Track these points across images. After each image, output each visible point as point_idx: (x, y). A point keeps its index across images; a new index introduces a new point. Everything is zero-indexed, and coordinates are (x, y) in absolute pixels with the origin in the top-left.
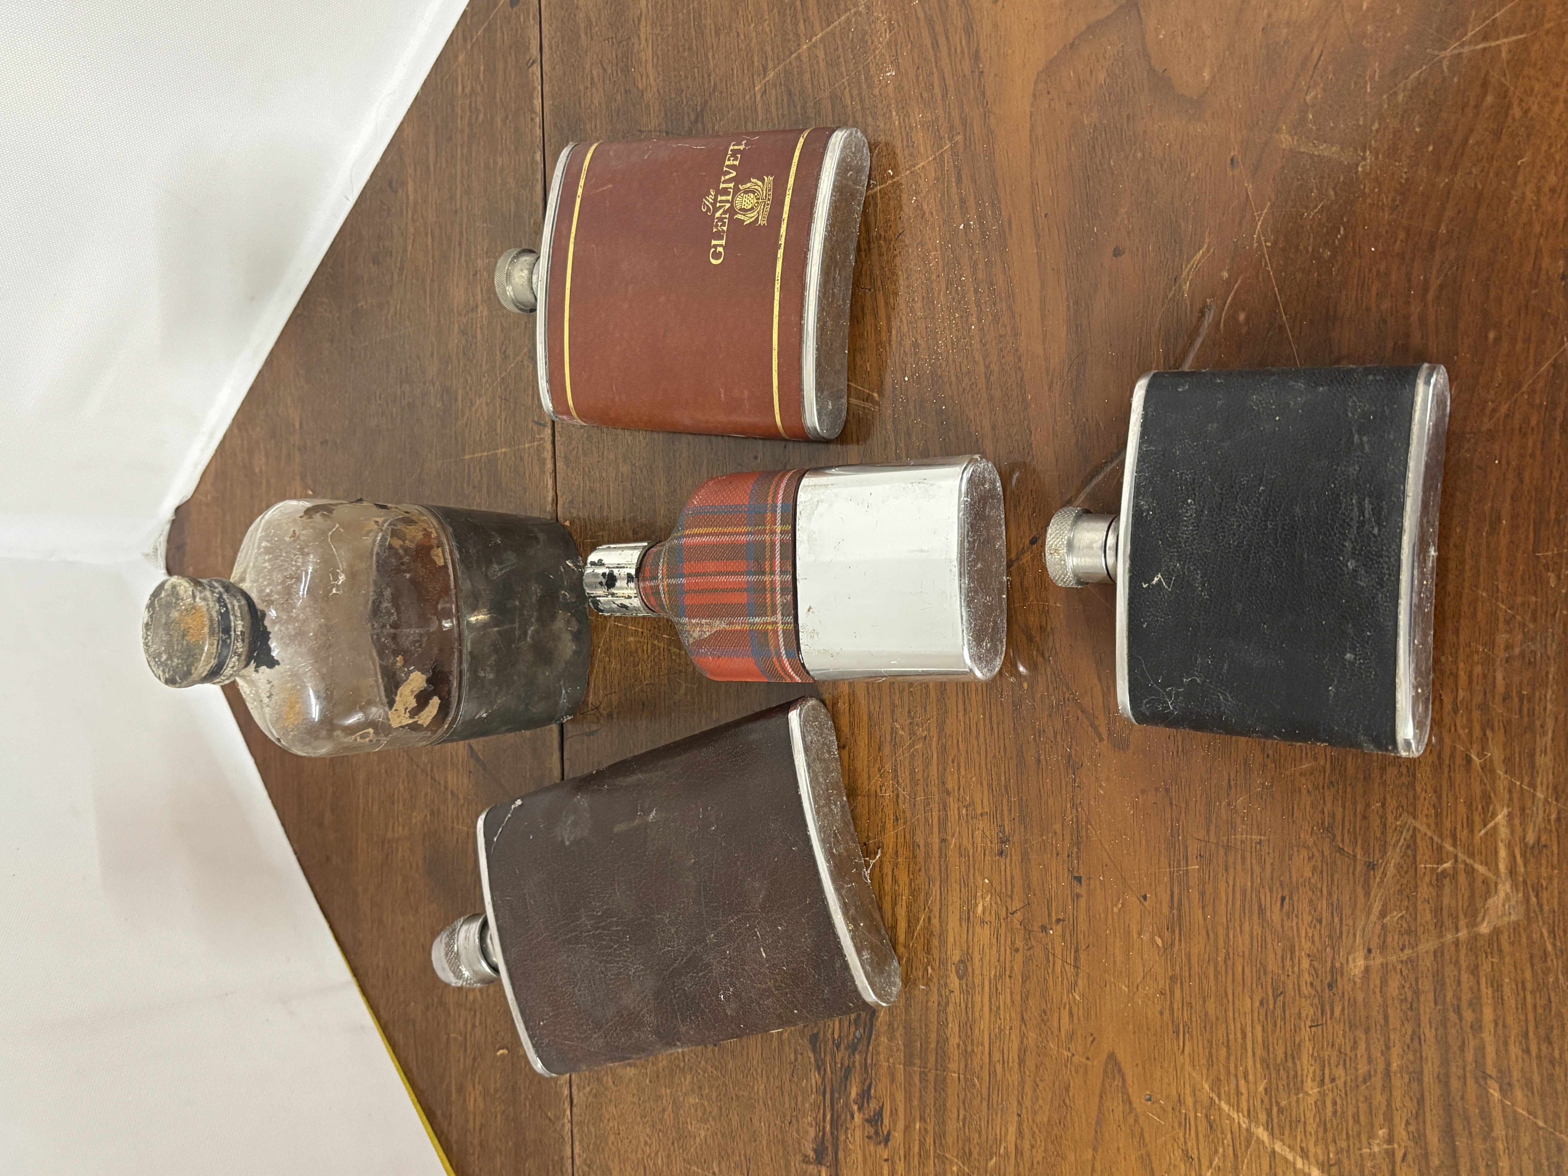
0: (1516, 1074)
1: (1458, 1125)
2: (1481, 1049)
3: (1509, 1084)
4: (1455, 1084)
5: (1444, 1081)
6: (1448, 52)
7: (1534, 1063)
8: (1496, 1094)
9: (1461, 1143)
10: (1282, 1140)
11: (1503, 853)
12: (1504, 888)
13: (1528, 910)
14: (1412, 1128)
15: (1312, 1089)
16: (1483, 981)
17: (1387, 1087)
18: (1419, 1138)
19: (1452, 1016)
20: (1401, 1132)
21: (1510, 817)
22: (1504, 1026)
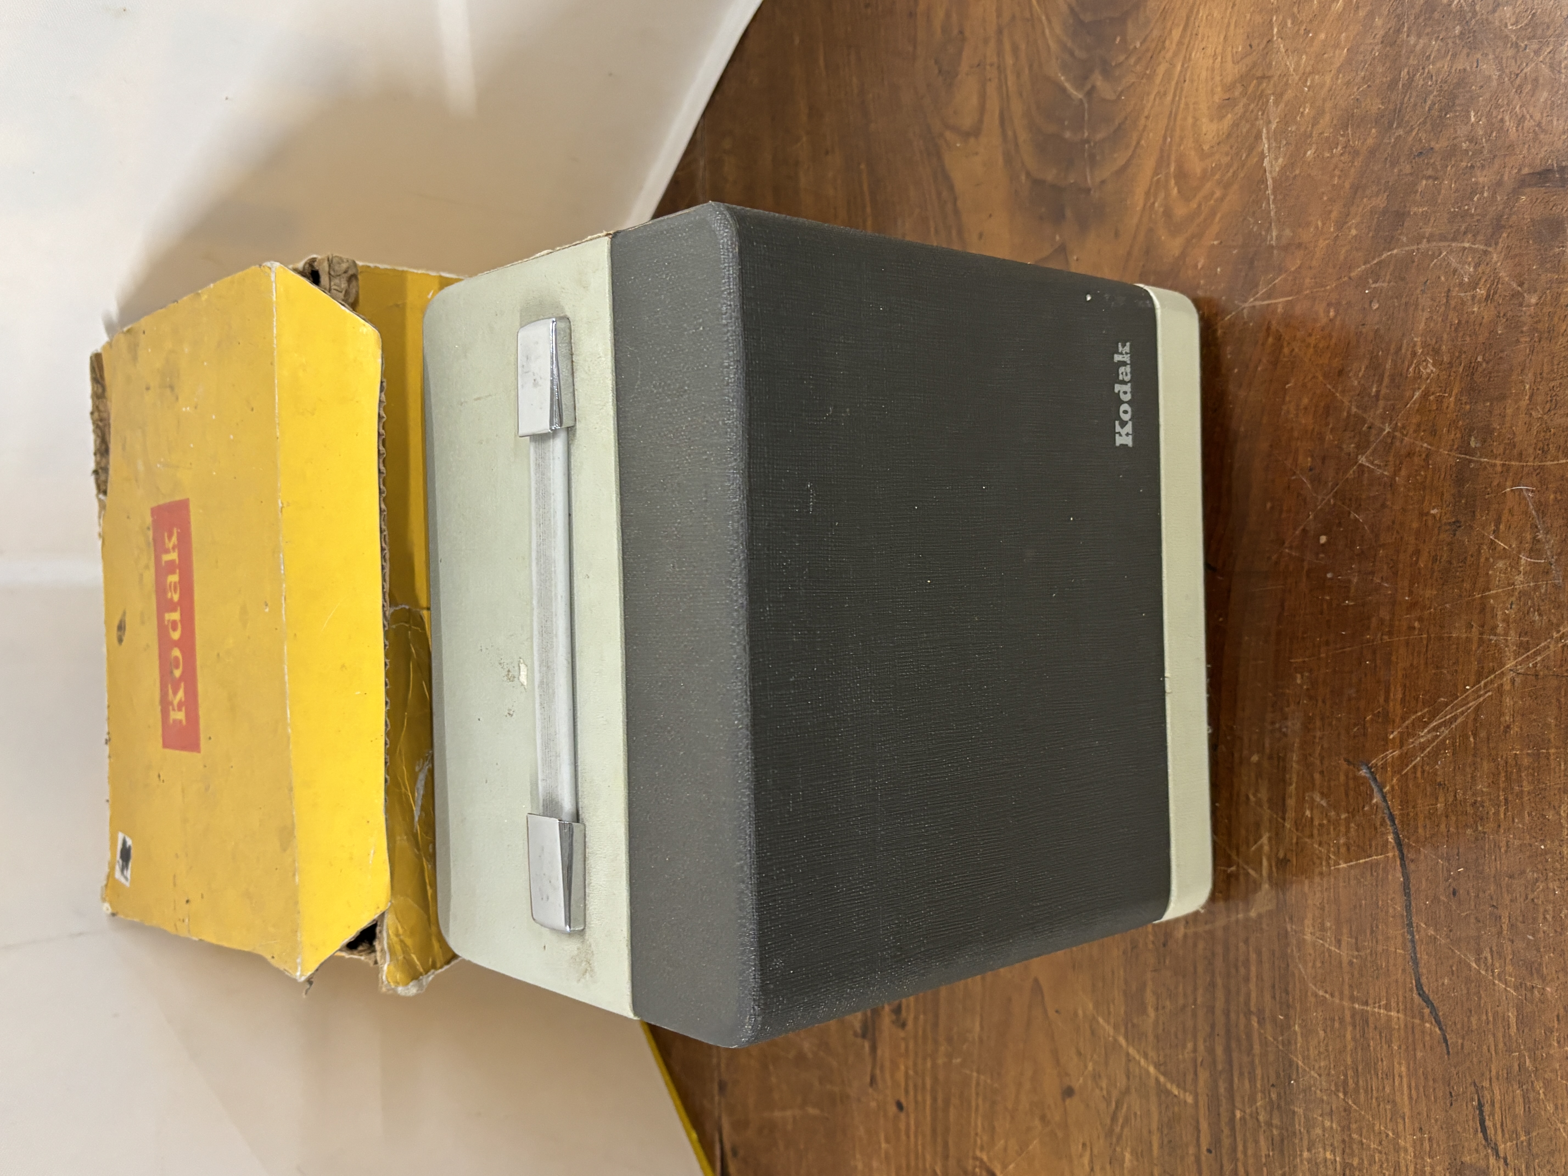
0: (1267, 1013)
1: (1234, 1045)
2: (1248, 995)
3: (1263, 1019)
4: (1233, 1016)
5: (1227, 1013)
6: (1247, 305)
7: (1278, 1006)
8: (1256, 1025)
9: (1235, 1055)
10: (1133, 1046)
11: (1265, 863)
12: (1266, 886)
13: (1277, 904)
14: (1208, 1044)
15: (1152, 1013)
16: (1251, 949)
17: (1194, 1015)
18: (1211, 1051)
19: (1233, 971)
20: (1201, 1047)
21: (1270, 839)
22: (1262, 980)
